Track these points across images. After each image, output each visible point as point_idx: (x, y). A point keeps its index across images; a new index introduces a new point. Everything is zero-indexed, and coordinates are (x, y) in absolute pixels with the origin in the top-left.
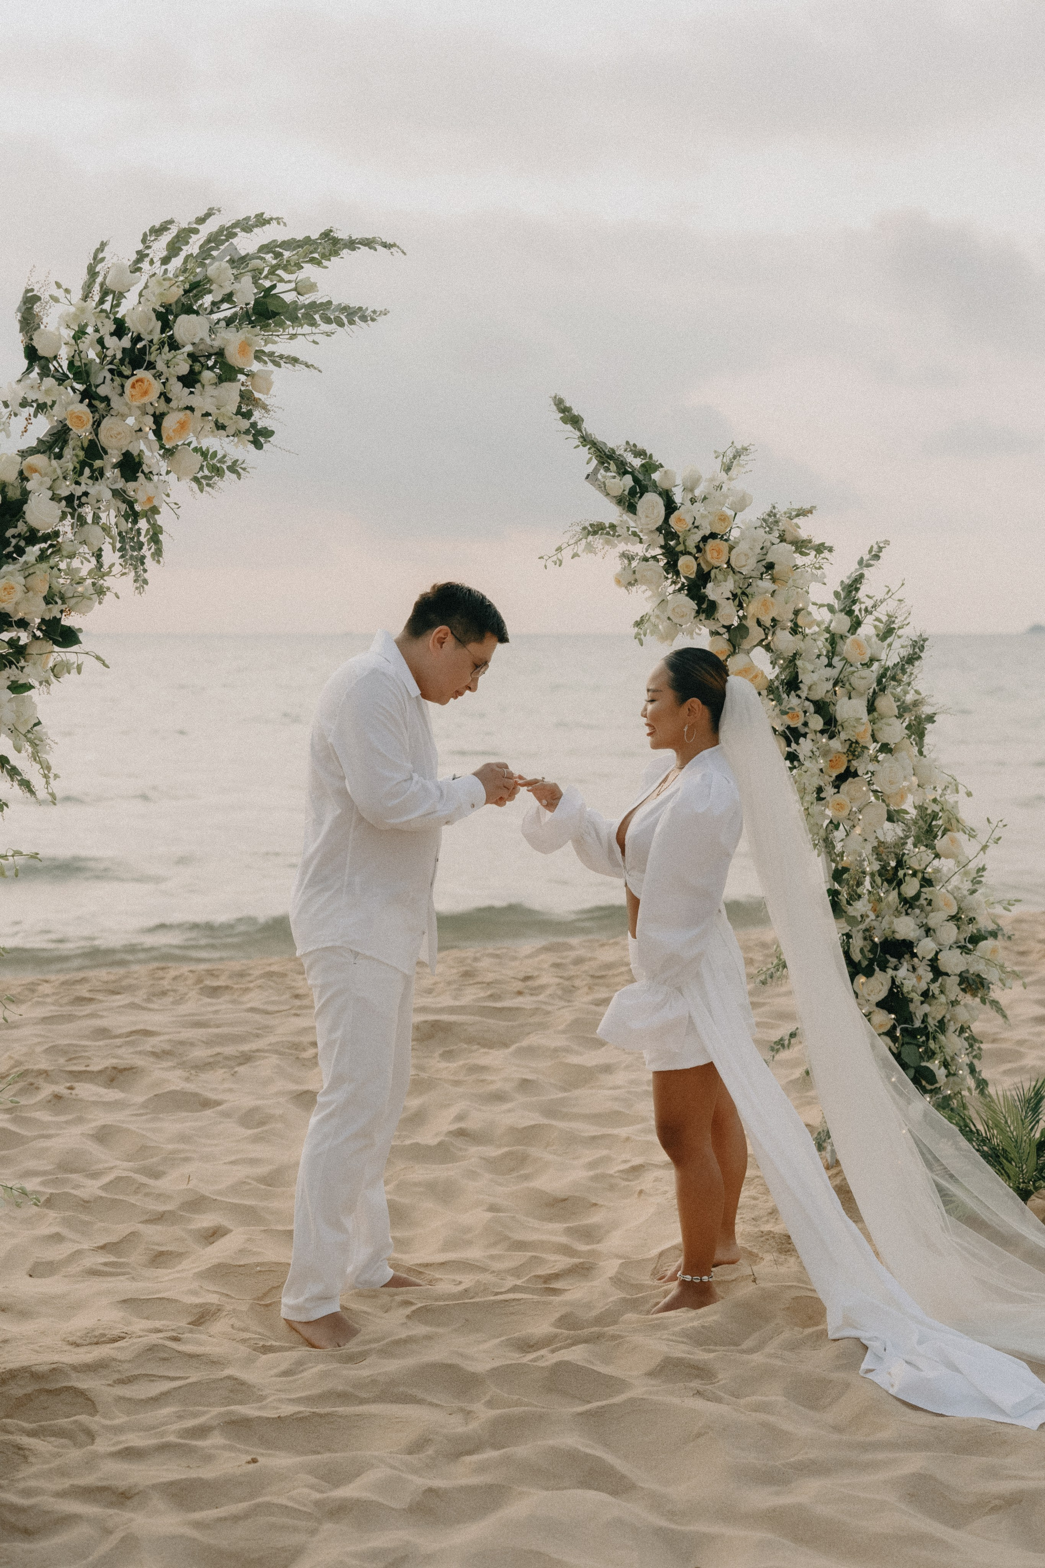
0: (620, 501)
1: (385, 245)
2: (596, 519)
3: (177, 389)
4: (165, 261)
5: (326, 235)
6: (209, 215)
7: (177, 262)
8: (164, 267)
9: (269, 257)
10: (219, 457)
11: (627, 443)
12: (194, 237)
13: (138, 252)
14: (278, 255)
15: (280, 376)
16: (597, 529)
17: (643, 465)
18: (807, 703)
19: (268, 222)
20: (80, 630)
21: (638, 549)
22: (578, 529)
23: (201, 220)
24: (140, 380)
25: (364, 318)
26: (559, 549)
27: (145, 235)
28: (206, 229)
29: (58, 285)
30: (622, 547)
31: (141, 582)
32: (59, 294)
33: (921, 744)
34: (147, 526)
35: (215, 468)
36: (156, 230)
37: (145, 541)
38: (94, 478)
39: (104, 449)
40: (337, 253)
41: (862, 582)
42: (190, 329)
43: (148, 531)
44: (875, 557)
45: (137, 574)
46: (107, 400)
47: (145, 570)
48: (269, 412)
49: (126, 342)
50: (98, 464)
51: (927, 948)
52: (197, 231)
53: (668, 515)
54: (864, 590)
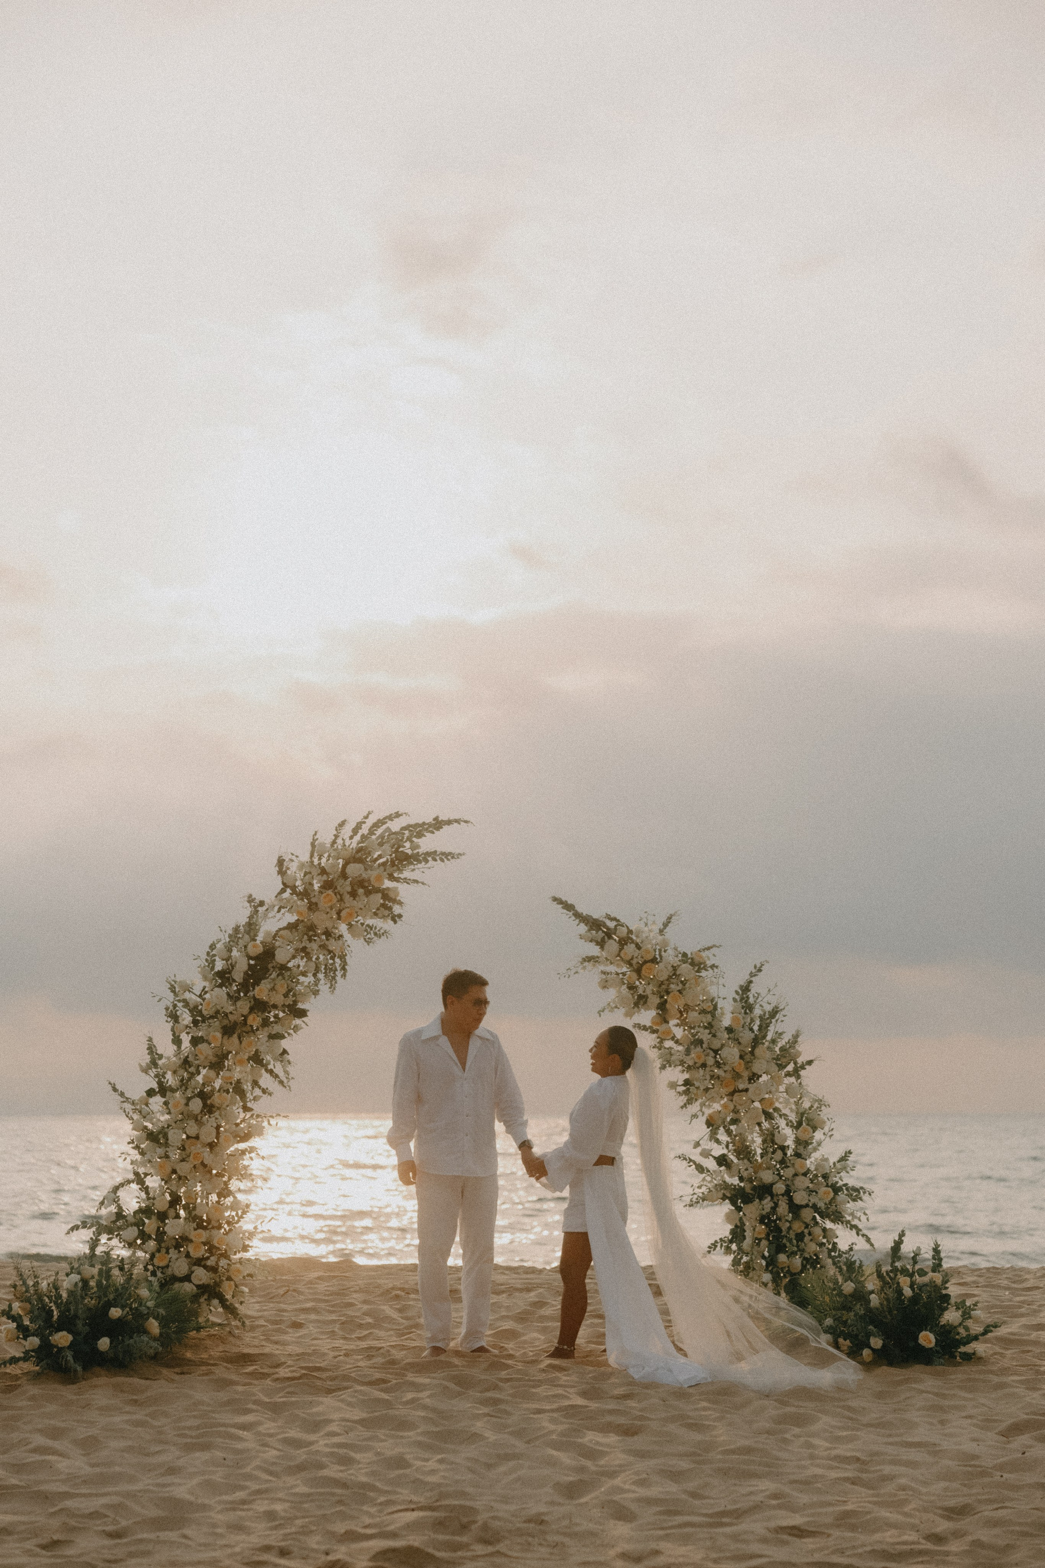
0: (597, 943)
1: (466, 822)
2: (590, 954)
3: (347, 897)
4: (351, 838)
5: (436, 819)
7: (357, 838)
8: (351, 841)
9: (407, 832)
10: (378, 929)
11: (606, 914)
12: (364, 826)
13: (334, 835)
14: (409, 831)
15: (402, 888)
16: (589, 959)
17: (615, 926)
18: (709, 1050)
19: (401, 815)
20: (308, 1011)
21: (612, 968)
22: (579, 959)
23: (366, 817)
24: (328, 895)
25: (453, 857)
26: (569, 969)
27: (337, 827)
28: (370, 822)
29: (292, 854)
30: (602, 968)
31: (332, 988)
32: (294, 858)
33: (798, 1077)
34: (340, 962)
35: (375, 934)
36: (342, 824)
37: (339, 969)
38: (310, 940)
39: (315, 926)
40: (442, 828)
41: (752, 985)
42: (354, 870)
43: (340, 965)
44: (760, 970)
45: (332, 985)
46: (316, 904)
47: (336, 983)
48: (402, 906)
49: (325, 877)
50: (311, 933)
51: (780, 1188)
52: (364, 823)
53: (620, 950)
54: (754, 989)
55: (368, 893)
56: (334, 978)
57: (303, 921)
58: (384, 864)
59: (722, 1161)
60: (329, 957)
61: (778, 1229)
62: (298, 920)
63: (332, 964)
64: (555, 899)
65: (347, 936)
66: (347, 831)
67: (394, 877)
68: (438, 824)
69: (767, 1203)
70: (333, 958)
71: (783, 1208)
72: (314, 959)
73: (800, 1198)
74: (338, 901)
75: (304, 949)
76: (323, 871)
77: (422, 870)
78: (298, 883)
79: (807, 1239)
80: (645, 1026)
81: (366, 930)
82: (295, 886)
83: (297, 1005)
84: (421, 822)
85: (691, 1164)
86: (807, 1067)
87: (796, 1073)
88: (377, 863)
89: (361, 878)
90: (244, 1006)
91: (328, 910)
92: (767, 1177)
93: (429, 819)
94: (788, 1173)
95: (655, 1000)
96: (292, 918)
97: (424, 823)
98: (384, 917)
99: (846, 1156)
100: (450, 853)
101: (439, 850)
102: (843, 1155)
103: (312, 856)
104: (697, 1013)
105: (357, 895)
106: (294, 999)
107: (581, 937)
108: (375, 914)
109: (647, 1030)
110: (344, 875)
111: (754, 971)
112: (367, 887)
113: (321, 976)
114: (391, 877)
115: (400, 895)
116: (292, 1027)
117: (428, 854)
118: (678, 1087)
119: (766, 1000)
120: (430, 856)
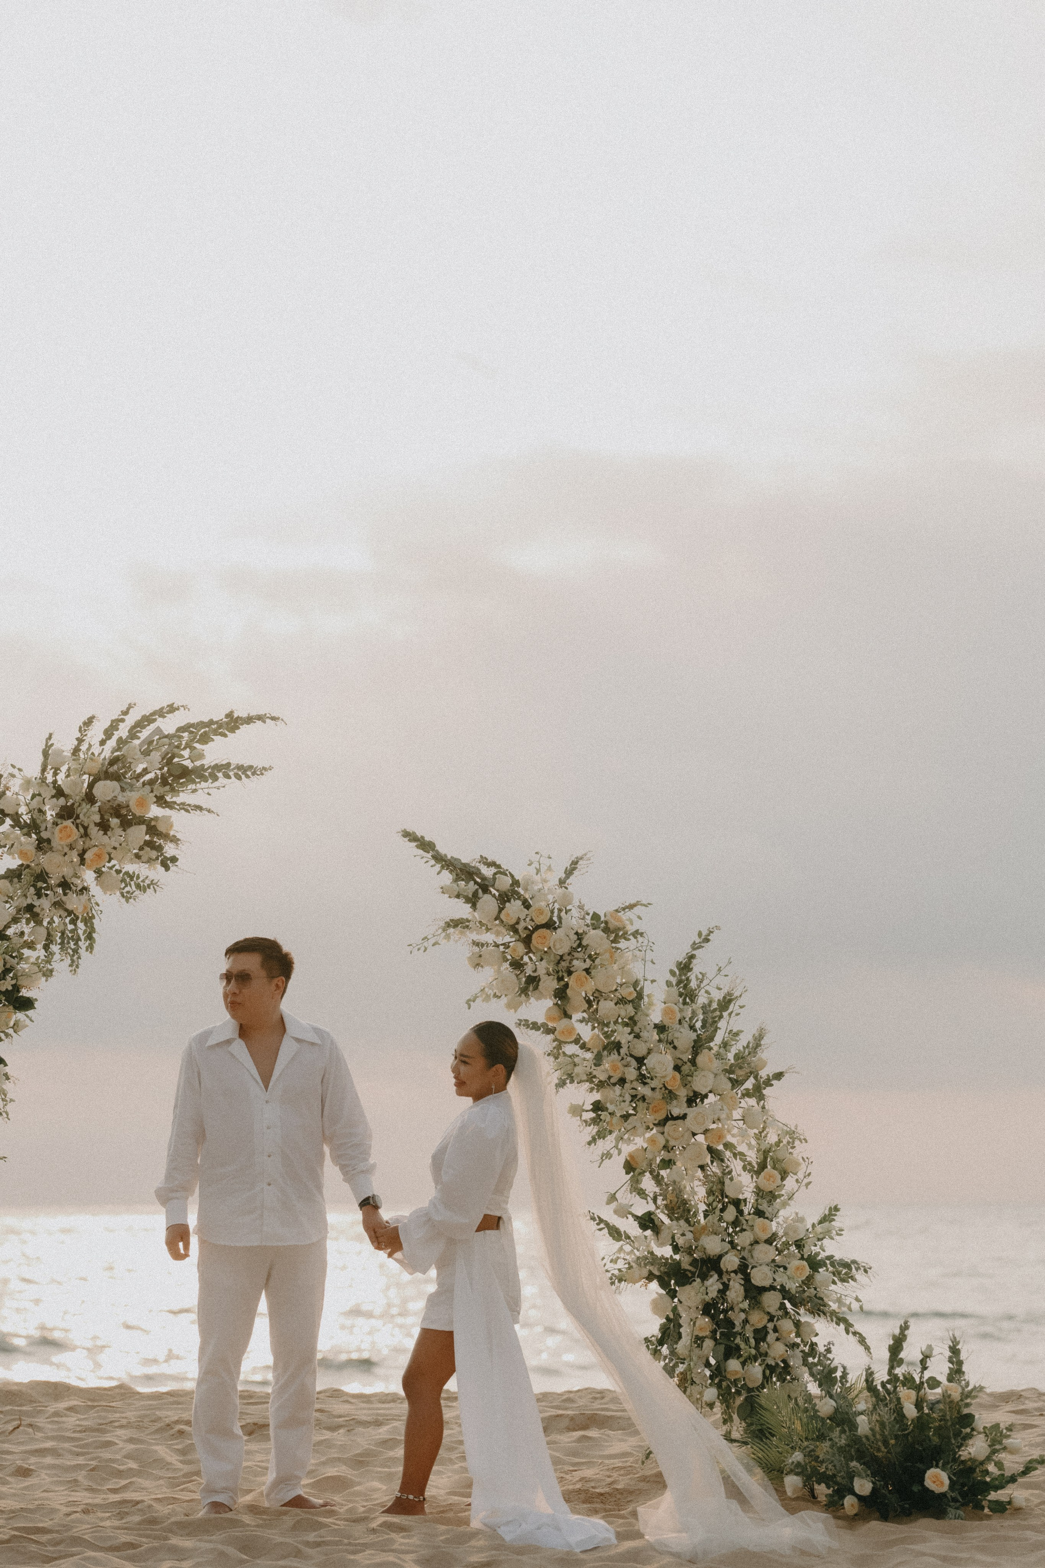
0: (468, 900)
1: (273, 719)
2: (457, 916)
3: (94, 831)
4: (103, 743)
5: (230, 715)
7: (111, 743)
8: (102, 747)
9: (186, 734)
10: (141, 879)
11: (481, 856)
12: (122, 726)
13: (77, 739)
14: (190, 733)
15: (176, 817)
16: (455, 923)
17: (493, 873)
18: (629, 1059)
19: (178, 709)
20: (36, 1000)
21: (488, 937)
22: (441, 924)
23: (125, 713)
24: (66, 827)
25: (254, 774)
26: (425, 939)
27: (80, 728)
28: (131, 719)
29: (13, 766)
30: (473, 936)
31: (74, 965)
32: (16, 772)
33: (761, 1098)
34: (84, 928)
35: (138, 886)
36: (89, 722)
37: (82, 938)
38: (39, 895)
39: (47, 874)
40: (238, 728)
41: (694, 961)
42: (106, 790)
43: (85, 932)
44: (707, 940)
45: (73, 961)
46: (49, 841)
47: (79, 958)
48: (177, 844)
49: (62, 801)
50: (40, 884)
51: (731, 1261)
52: (123, 720)
53: (501, 910)
54: (697, 967)
55: (126, 824)
56: (75, 951)
57: (28, 866)
58: (151, 782)
59: (647, 1222)
60: (68, 920)
61: (730, 1324)
62: (22, 865)
63: (72, 931)
64: (409, 836)
65: (95, 889)
66: (96, 733)
67: (166, 802)
68: (233, 723)
69: (713, 1284)
70: (73, 922)
71: (736, 1291)
72: (45, 924)
73: (760, 1277)
74: (82, 837)
75: (30, 908)
76: (59, 793)
77: (206, 791)
78: (23, 810)
79: (771, 1337)
80: (533, 1024)
81: (123, 880)
82: (17, 813)
83: (19, 991)
84: (206, 720)
85: (602, 1226)
86: (774, 1082)
87: (757, 1092)
88: (142, 780)
89: (116, 802)
91: (66, 850)
92: (713, 1245)
93: (219, 715)
94: (743, 1240)
95: (549, 984)
96: (13, 862)
97: (211, 722)
98: (150, 861)
99: (830, 1214)
100: (251, 767)
101: (234, 762)
102: (827, 1212)
103: (44, 770)
104: (612, 1004)
105: (109, 827)
106: (14, 982)
107: (444, 890)
108: (138, 856)
109: (538, 1029)
110: (90, 798)
111: (697, 941)
112: (126, 815)
113: (55, 948)
114: (161, 801)
115: (175, 828)
116: (12, 1024)
117: (217, 767)
118: (584, 1114)
119: (714, 983)
120: (219, 771)
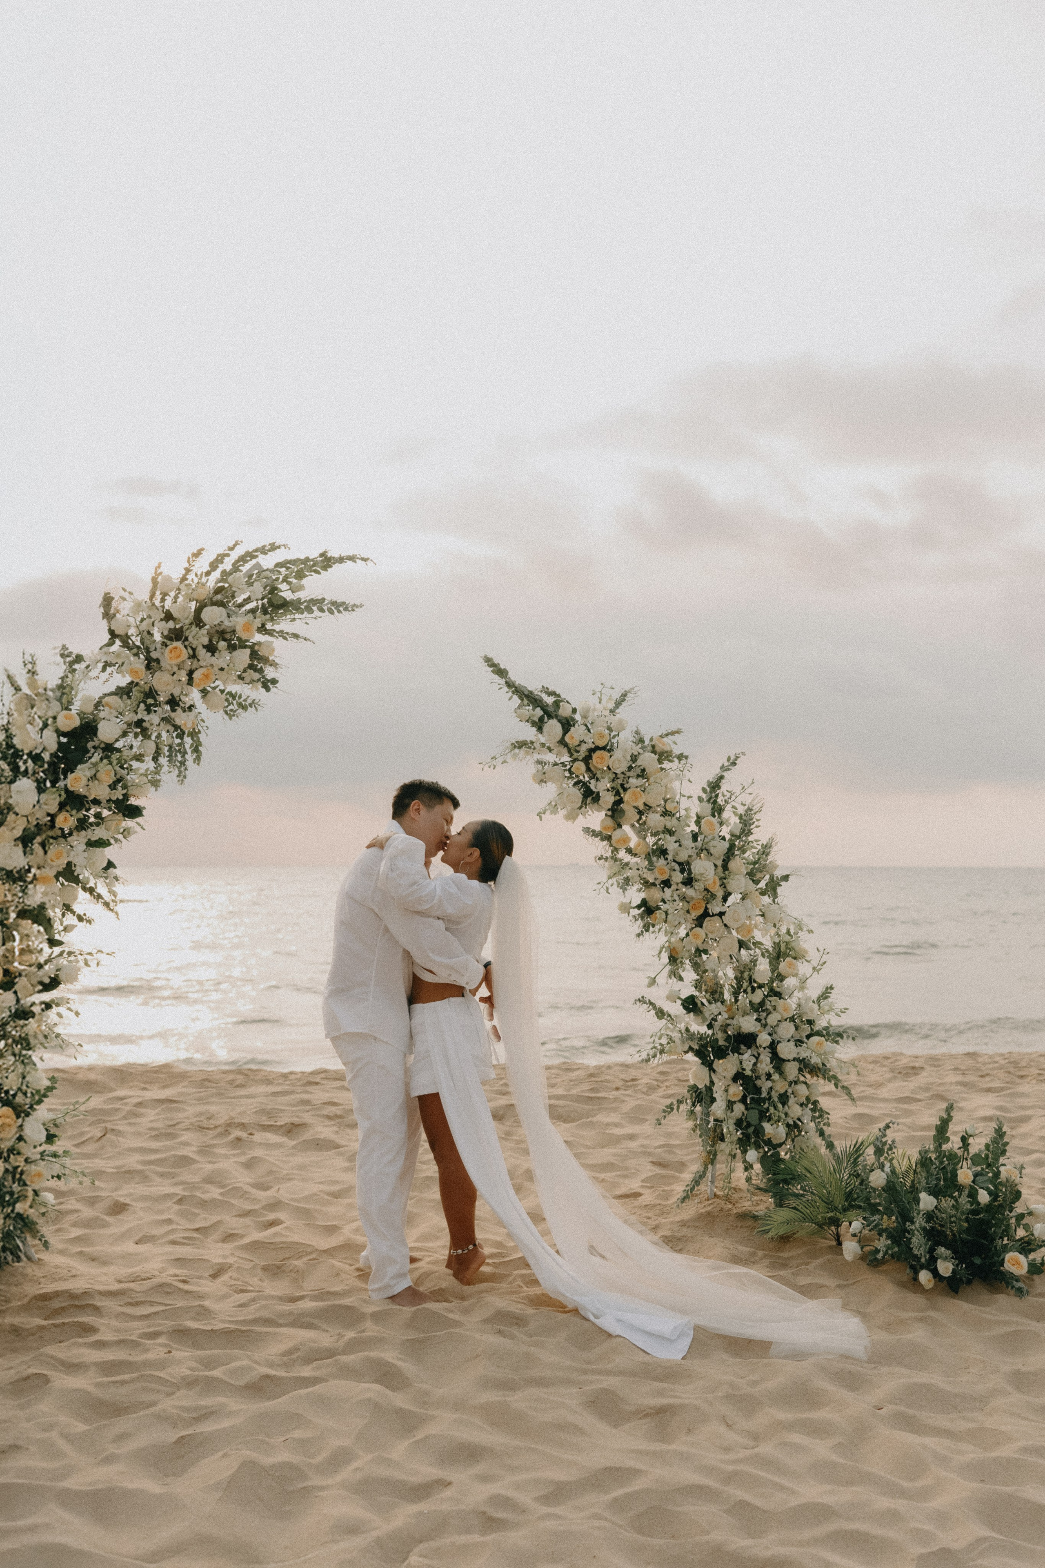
0: (534, 724)
1: (365, 560)
2: (521, 738)
3: (202, 653)
5: (323, 555)
6: (236, 544)
7: (216, 574)
8: (208, 577)
9: (283, 570)
10: (243, 698)
11: (543, 687)
12: (227, 559)
13: (185, 569)
14: (288, 568)
15: (278, 643)
16: (521, 745)
17: (555, 702)
18: (674, 864)
19: (279, 547)
20: (144, 808)
21: (551, 758)
22: (508, 744)
23: (229, 549)
24: (176, 648)
25: (346, 609)
26: (494, 758)
27: (189, 558)
28: (233, 554)
29: (124, 590)
30: (537, 756)
31: (182, 777)
32: (126, 595)
33: (775, 895)
34: (191, 742)
35: (240, 705)
36: (198, 554)
37: (189, 751)
38: (148, 710)
39: (156, 692)
40: (331, 567)
41: (723, 781)
42: (212, 615)
43: (192, 745)
44: (734, 764)
45: (180, 772)
46: (158, 661)
47: (186, 769)
48: (276, 668)
49: (171, 624)
50: (150, 701)
51: (764, 1039)
52: (228, 555)
53: (564, 734)
54: (725, 786)
55: (232, 648)
56: (183, 763)
57: (137, 684)
58: (253, 611)
59: (691, 1005)
60: (174, 735)
61: (758, 1090)
62: (132, 682)
63: (179, 745)
65: (200, 706)
66: (202, 565)
67: (266, 630)
68: (327, 562)
69: (747, 1058)
70: (181, 736)
71: (766, 1065)
72: (153, 738)
73: (786, 1051)
74: (189, 658)
75: (139, 723)
76: (168, 616)
77: (303, 621)
78: (132, 631)
79: (791, 1100)
80: (593, 831)
81: (227, 700)
82: (127, 634)
83: (128, 800)
84: (302, 557)
85: (652, 1008)
88: (244, 609)
89: (223, 627)
90: (52, 801)
91: (175, 669)
92: (748, 1024)
93: (314, 554)
94: (770, 1019)
95: (608, 799)
96: (123, 681)
97: (307, 559)
98: (252, 681)
99: (827, 992)
100: (342, 602)
101: (329, 597)
103: (152, 596)
104: (658, 815)
105: (217, 649)
106: (124, 791)
108: (240, 678)
109: (596, 836)
110: (198, 621)
111: (726, 764)
112: (231, 640)
113: (163, 760)
114: (262, 629)
115: (276, 653)
116: (122, 830)
117: (313, 602)
118: (631, 910)
119: (739, 799)
120: (314, 605)
